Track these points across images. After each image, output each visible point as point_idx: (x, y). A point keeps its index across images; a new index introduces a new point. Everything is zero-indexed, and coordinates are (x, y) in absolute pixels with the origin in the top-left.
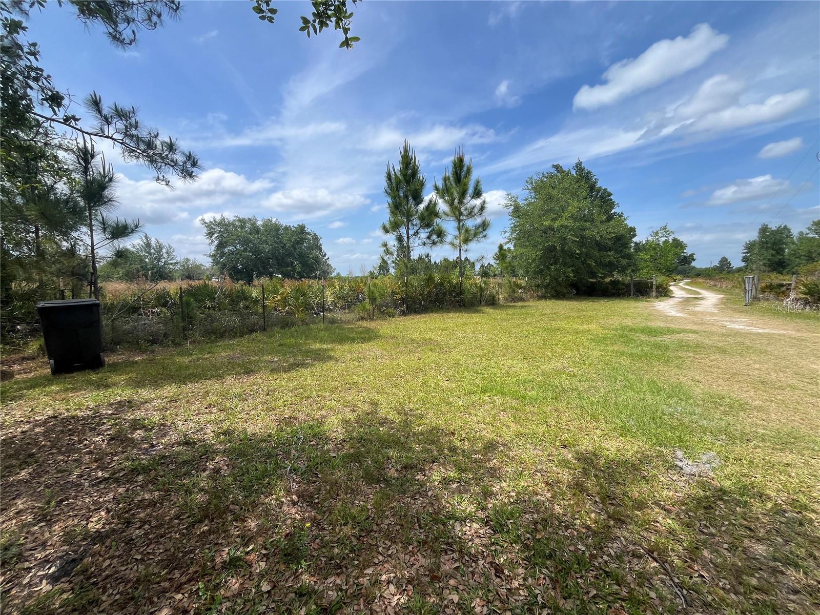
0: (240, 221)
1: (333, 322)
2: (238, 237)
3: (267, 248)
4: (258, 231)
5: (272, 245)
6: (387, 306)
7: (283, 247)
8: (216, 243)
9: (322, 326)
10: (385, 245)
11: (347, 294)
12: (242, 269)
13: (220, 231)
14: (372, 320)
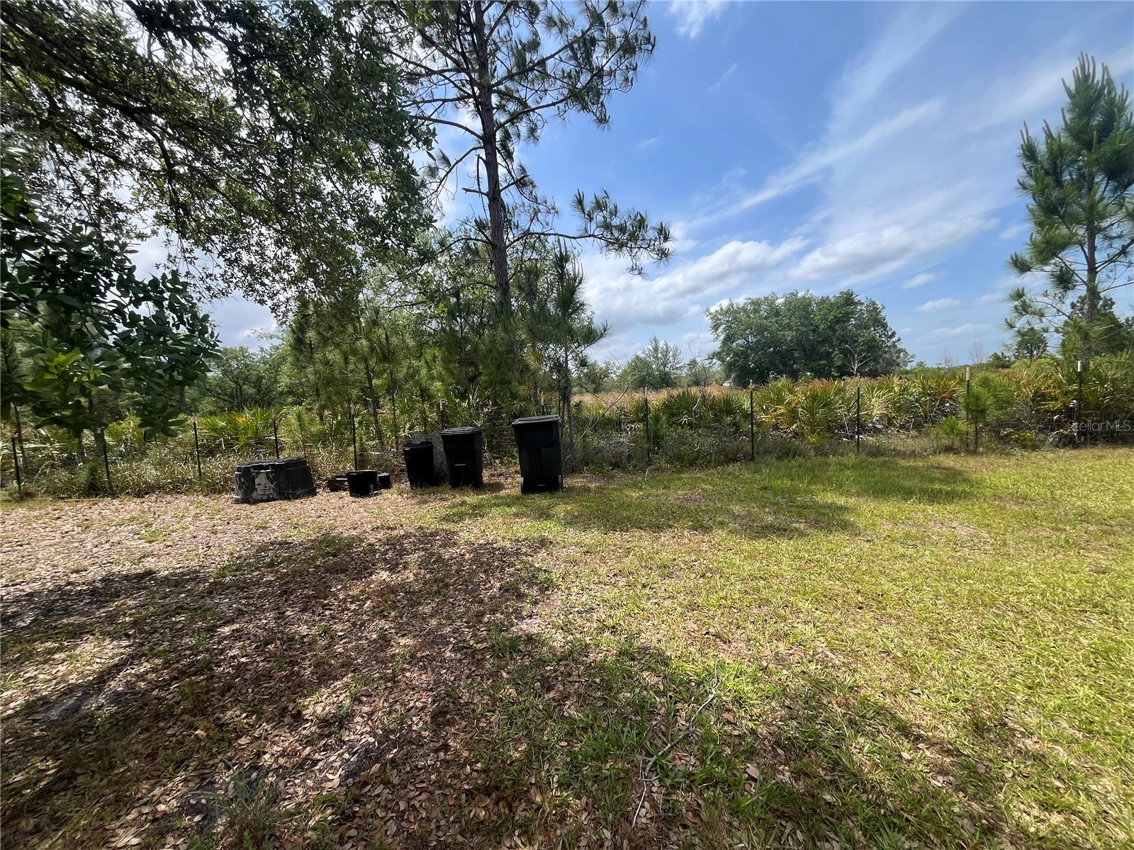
0: (753, 303)
1: (876, 452)
2: (749, 326)
3: (789, 335)
4: (777, 314)
5: (796, 331)
6: (1018, 426)
7: (814, 331)
8: (722, 337)
9: (851, 459)
10: (1019, 295)
11: (917, 401)
12: (755, 369)
13: (728, 321)
14: (974, 453)
